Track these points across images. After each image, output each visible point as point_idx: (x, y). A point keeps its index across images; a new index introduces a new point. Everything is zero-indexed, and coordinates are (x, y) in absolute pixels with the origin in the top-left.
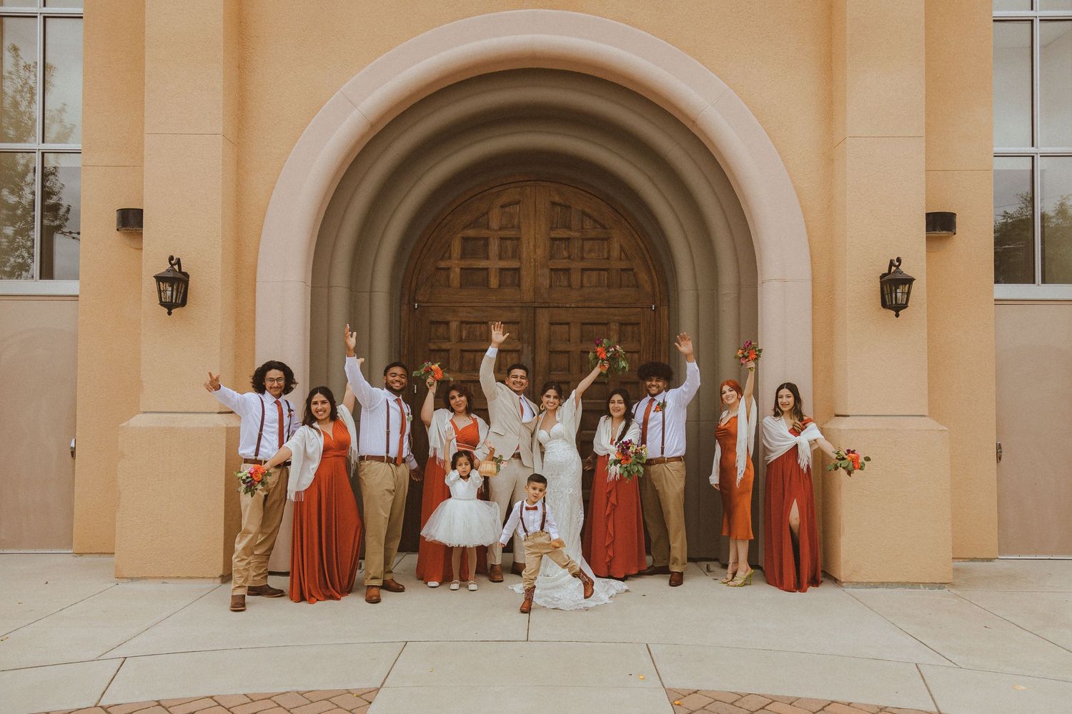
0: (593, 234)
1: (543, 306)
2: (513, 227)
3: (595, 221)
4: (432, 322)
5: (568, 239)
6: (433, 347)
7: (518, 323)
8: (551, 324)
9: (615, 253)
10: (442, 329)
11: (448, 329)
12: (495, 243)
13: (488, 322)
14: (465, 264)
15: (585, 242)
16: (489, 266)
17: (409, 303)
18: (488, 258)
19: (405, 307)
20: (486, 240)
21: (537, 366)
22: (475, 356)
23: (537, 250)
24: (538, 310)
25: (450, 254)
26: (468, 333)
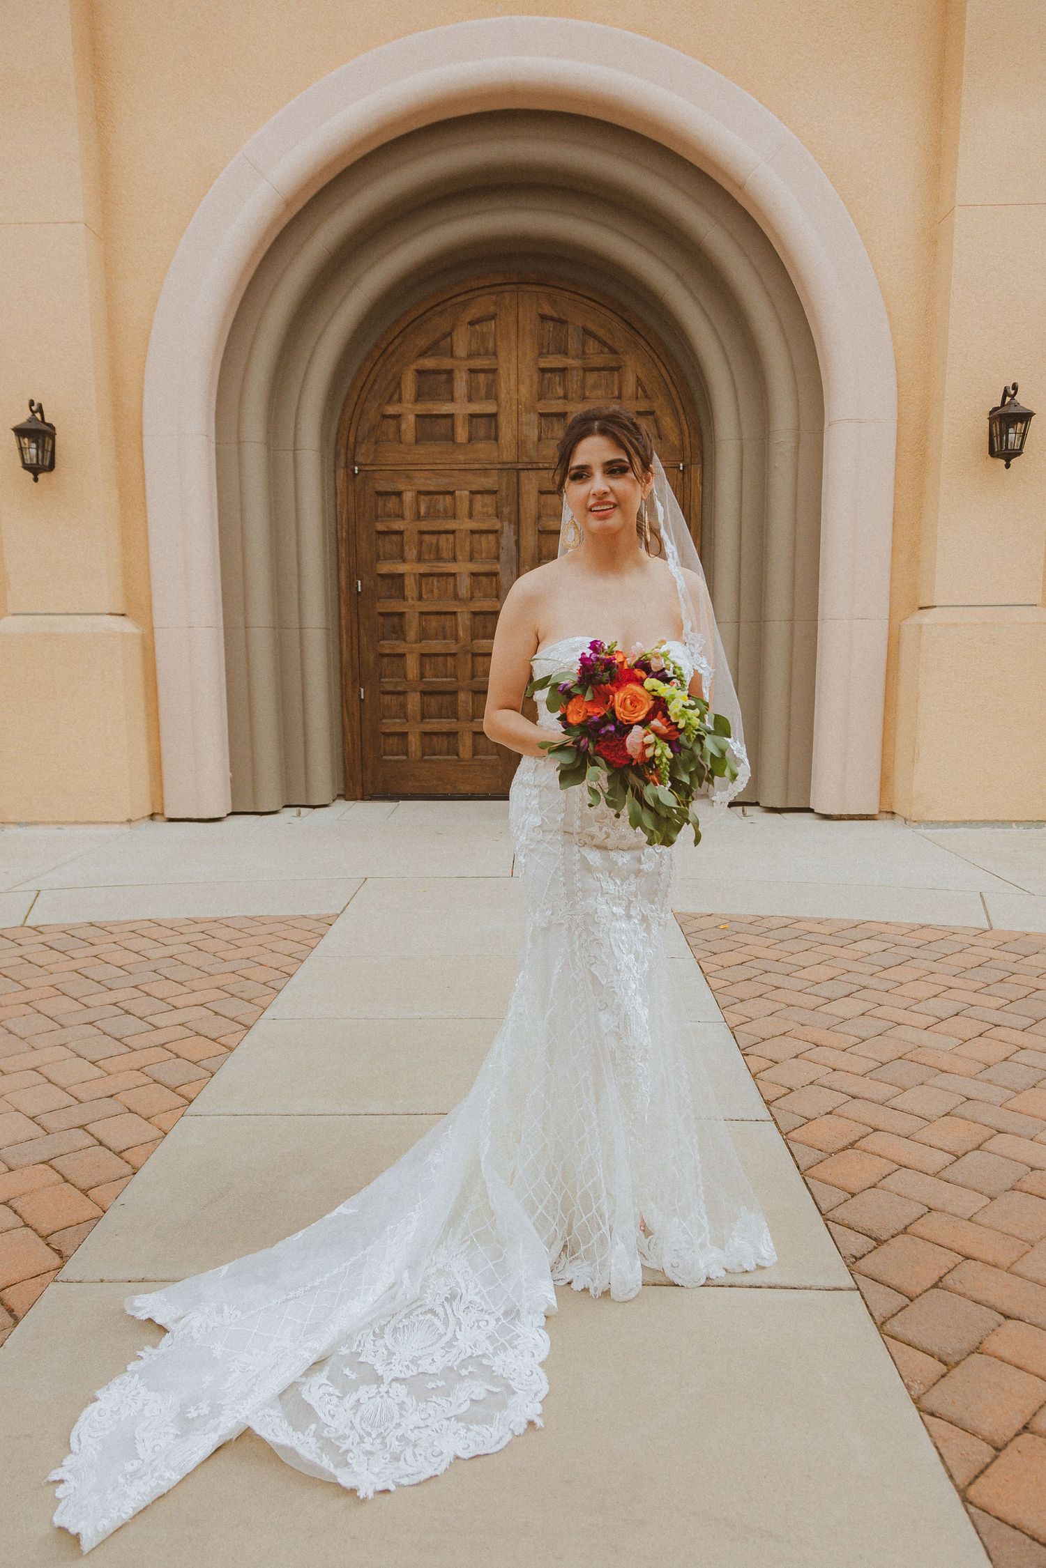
0: (597, 361)
1: (529, 467)
2: (487, 353)
3: (603, 343)
4: (379, 493)
5: (563, 370)
6: (381, 527)
7: (495, 492)
8: (542, 492)
9: (630, 388)
10: (392, 503)
11: (401, 502)
12: (462, 377)
13: (454, 491)
14: (422, 408)
15: (587, 374)
16: (454, 412)
17: (346, 466)
18: (452, 400)
19: (341, 473)
20: (450, 372)
21: (522, 550)
22: (438, 541)
23: (521, 387)
24: (523, 474)
25: (400, 394)
26: (428, 508)
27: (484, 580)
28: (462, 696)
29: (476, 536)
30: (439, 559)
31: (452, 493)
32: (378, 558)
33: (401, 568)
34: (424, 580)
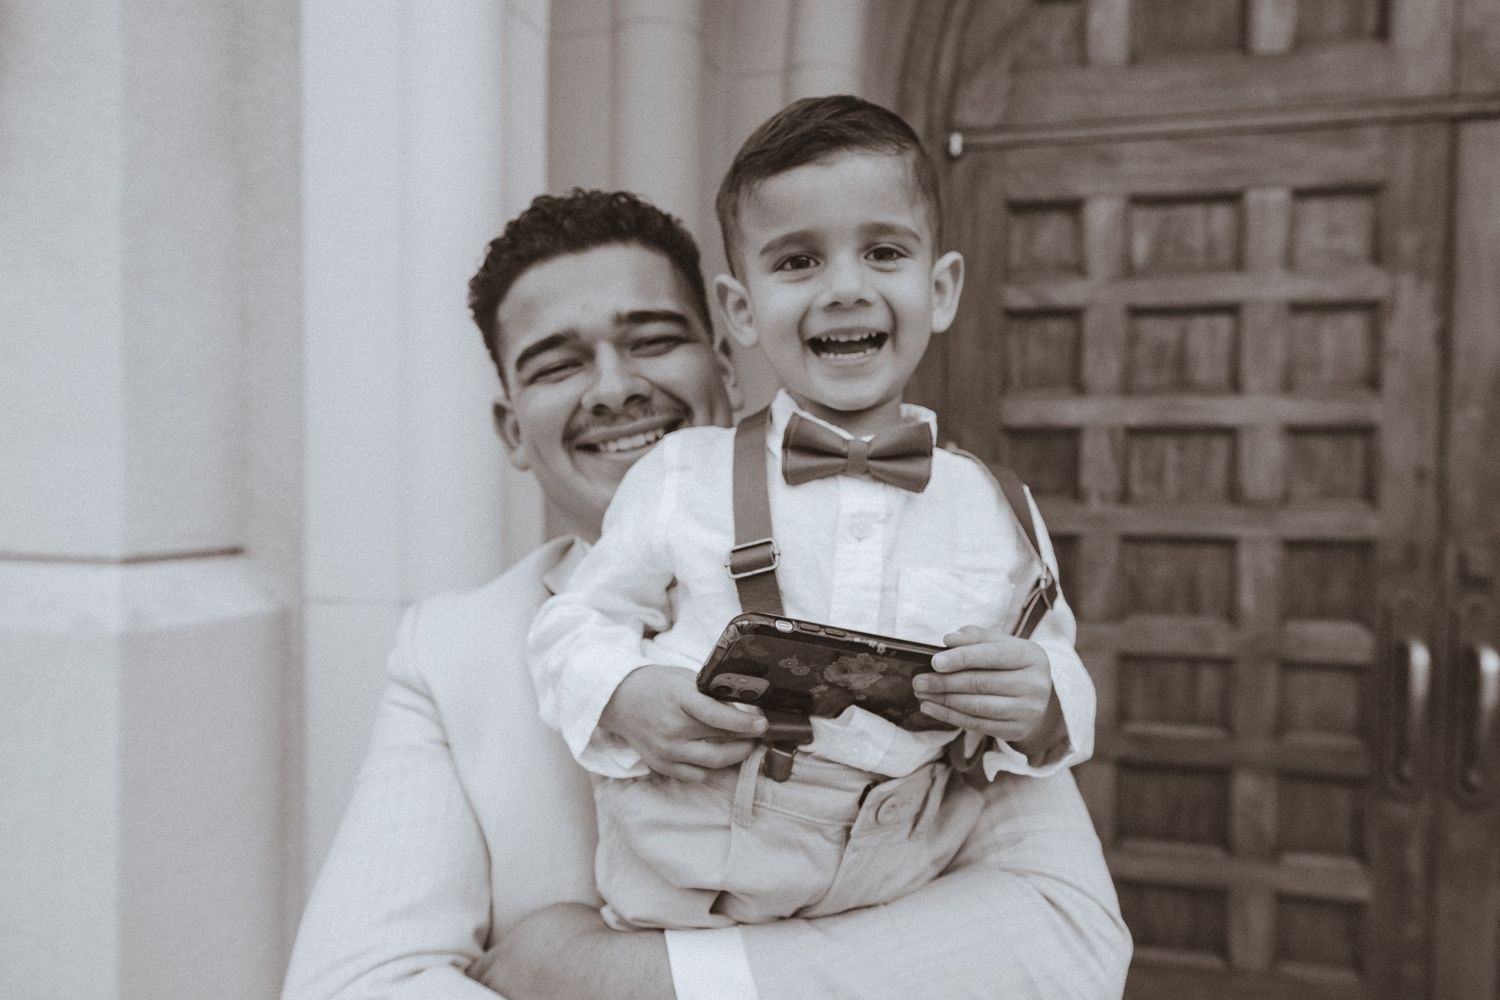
4: (1016, 207)
6: (1017, 297)
7: (1368, 190)
10: (1051, 234)
11: (1079, 229)
13: (1242, 193)
17: (928, 134)
22: (1183, 336)
24: (1471, 133)
26: (1159, 244)
27: (1324, 448)
28: (1245, 786)
29: (1304, 321)
30: (1184, 383)
31: (1233, 198)
32: (1006, 385)
33: (1070, 411)
34: (1138, 446)
